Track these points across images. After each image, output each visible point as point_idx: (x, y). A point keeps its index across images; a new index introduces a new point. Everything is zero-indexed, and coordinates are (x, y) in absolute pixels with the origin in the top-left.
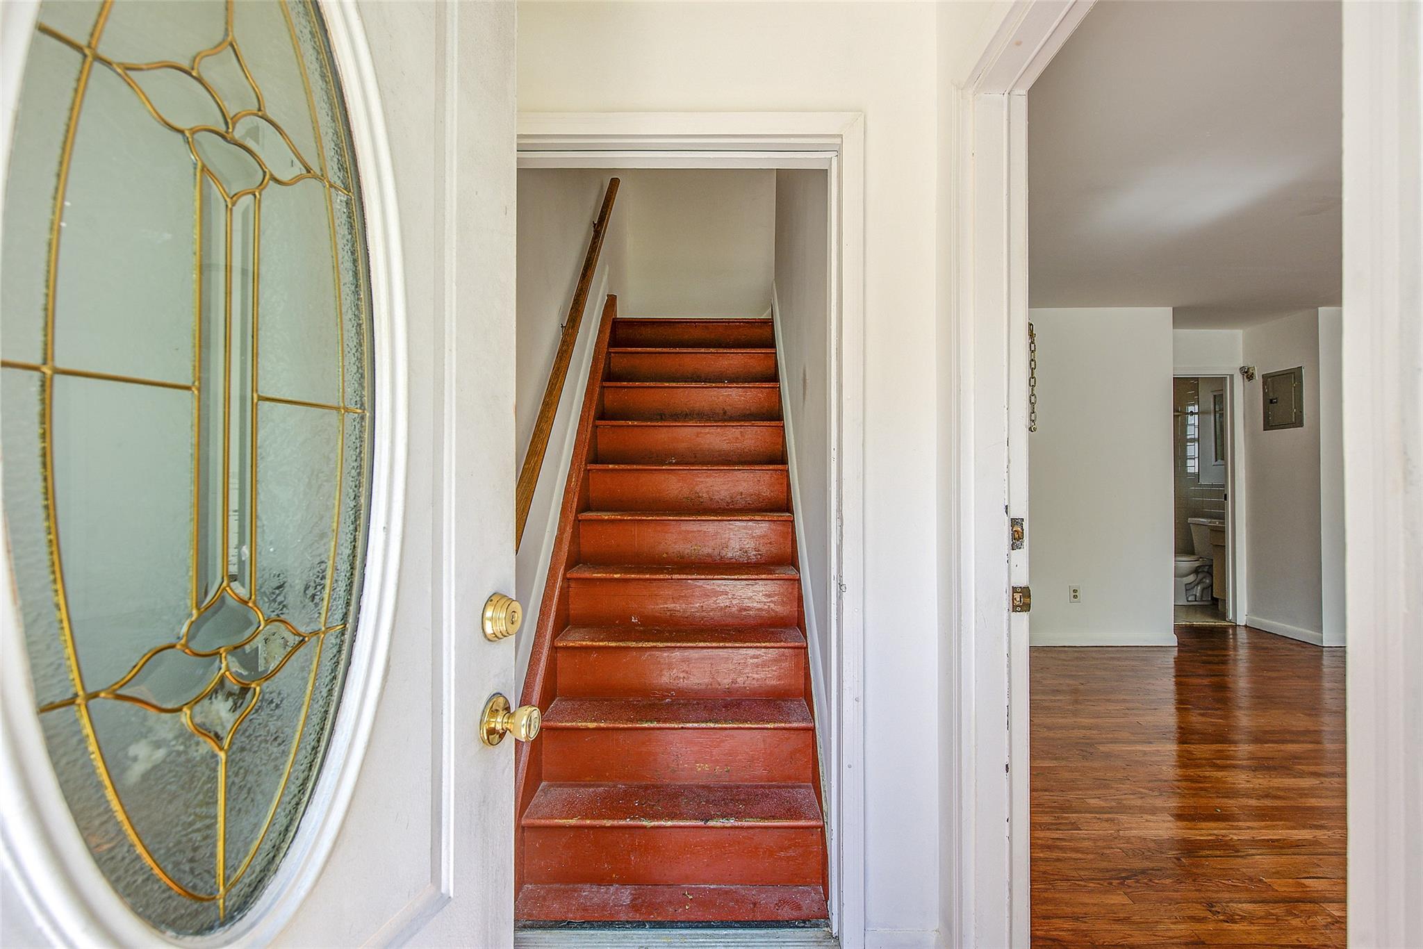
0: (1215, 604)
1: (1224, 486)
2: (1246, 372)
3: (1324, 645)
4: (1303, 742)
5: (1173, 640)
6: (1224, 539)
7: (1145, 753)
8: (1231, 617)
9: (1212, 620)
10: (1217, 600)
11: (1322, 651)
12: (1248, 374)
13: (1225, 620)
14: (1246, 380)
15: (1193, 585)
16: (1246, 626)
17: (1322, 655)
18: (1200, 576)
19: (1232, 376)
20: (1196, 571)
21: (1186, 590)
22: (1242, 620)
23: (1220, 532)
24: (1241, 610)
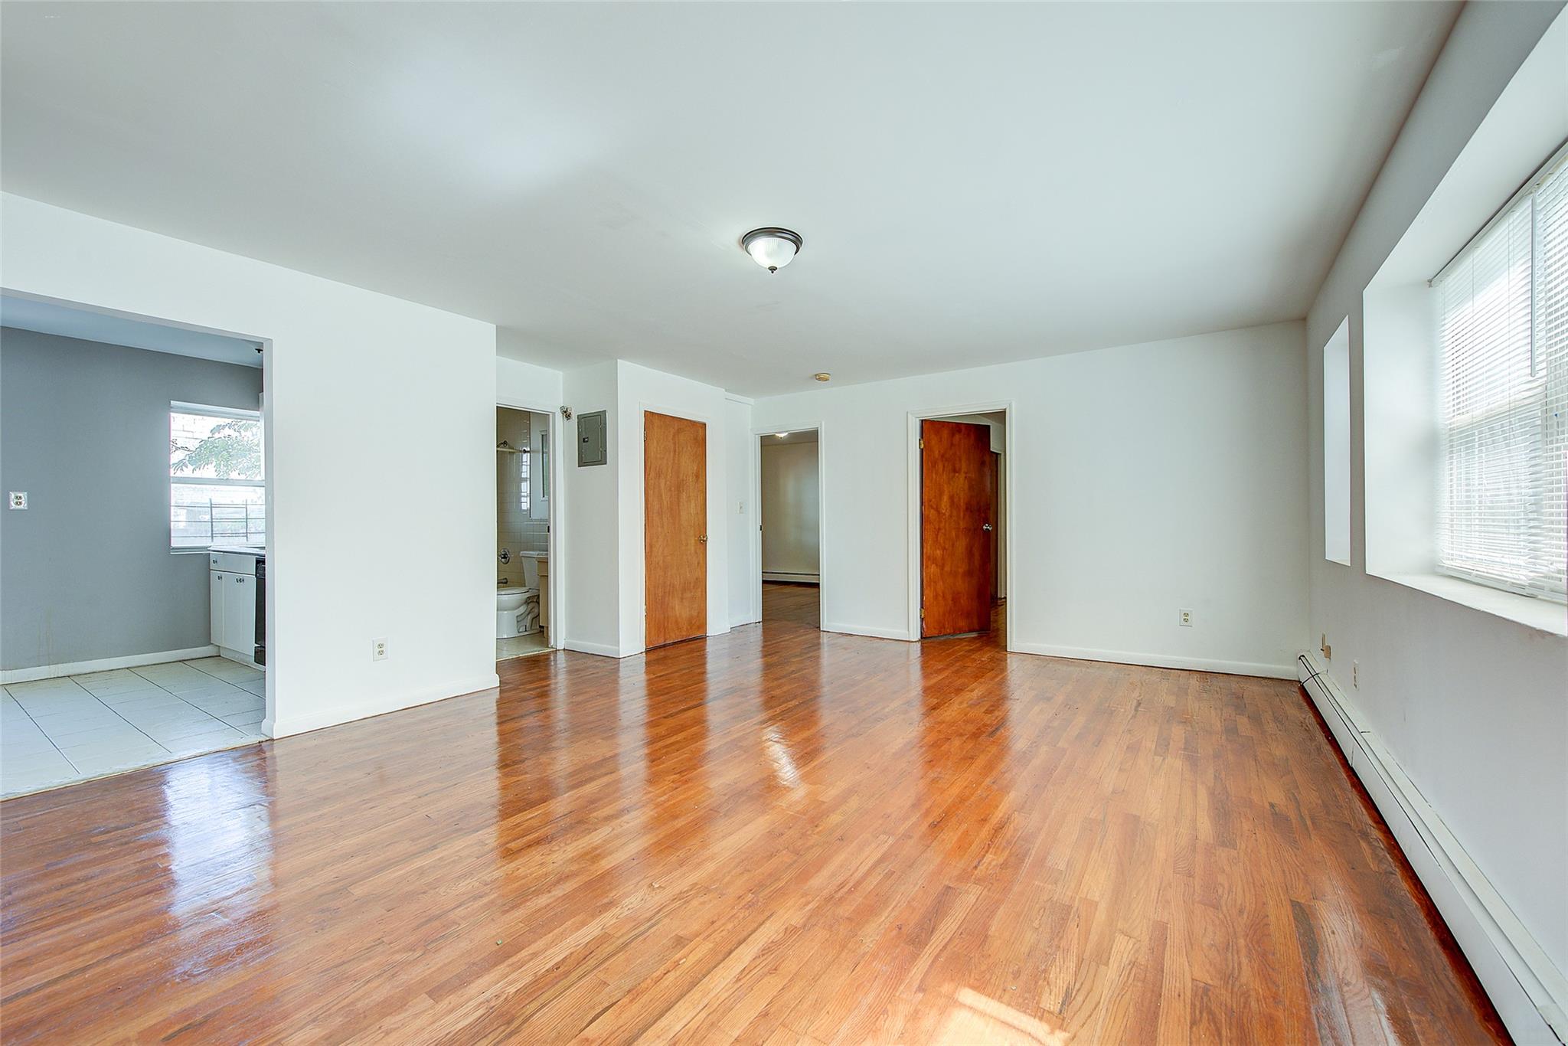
0: (539, 631)
1: (548, 520)
2: (565, 412)
3: (621, 657)
4: (599, 777)
5: (494, 681)
6: (547, 570)
7: (422, 872)
8: (552, 643)
9: (536, 649)
10: (543, 627)
11: (619, 663)
12: (567, 415)
13: (548, 647)
14: (565, 419)
15: (523, 616)
16: (564, 650)
17: (618, 667)
18: (530, 606)
19: (554, 413)
20: (528, 601)
21: (518, 622)
22: (560, 646)
23: (544, 563)
24: (561, 636)
